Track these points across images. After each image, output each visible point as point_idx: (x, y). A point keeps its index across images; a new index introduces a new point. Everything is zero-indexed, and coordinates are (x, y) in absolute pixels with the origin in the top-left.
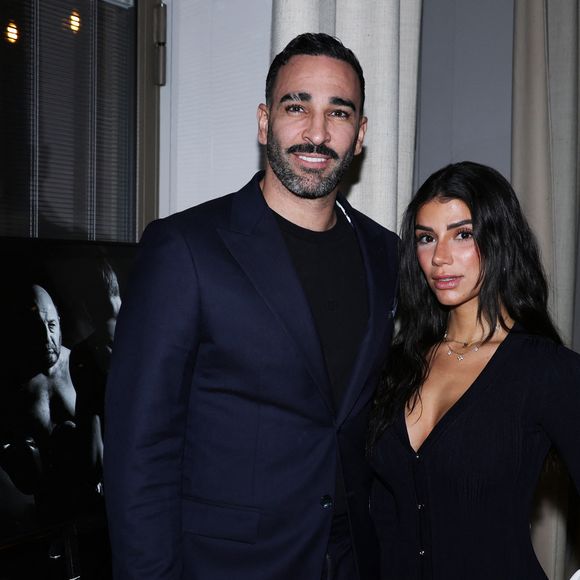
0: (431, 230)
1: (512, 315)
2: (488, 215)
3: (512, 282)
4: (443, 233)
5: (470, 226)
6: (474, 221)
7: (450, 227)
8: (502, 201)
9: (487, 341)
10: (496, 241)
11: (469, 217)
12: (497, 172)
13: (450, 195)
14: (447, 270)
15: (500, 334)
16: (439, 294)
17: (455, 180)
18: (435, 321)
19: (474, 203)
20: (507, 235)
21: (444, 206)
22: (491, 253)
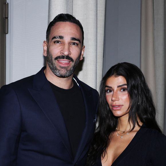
0: (111, 87)
1: (142, 120)
2: (133, 82)
3: (141, 108)
4: (116, 89)
5: (126, 86)
6: (128, 84)
7: (118, 87)
8: (138, 78)
9: (131, 131)
10: (136, 92)
11: (126, 83)
12: (136, 67)
13: (119, 74)
14: (117, 103)
15: (137, 128)
16: (114, 112)
17: (121, 69)
18: (112, 123)
19: (128, 78)
20: (140, 90)
21: (116, 78)
22: (134, 96)
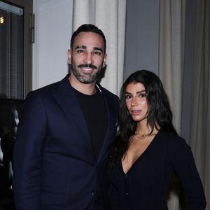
0: (130, 94)
1: (159, 124)
2: (151, 89)
3: (159, 113)
4: (135, 95)
5: (144, 93)
6: (146, 91)
7: (137, 93)
9: (150, 134)
10: (154, 98)
11: (144, 89)
14: (136, 108)
15: (155, 132)
16: (133, 116)
17: (140, 76)
18: (132, 127)
19: (146, 85)
20: (158, 96)
21: (135, 85)
22: (151, 100)
